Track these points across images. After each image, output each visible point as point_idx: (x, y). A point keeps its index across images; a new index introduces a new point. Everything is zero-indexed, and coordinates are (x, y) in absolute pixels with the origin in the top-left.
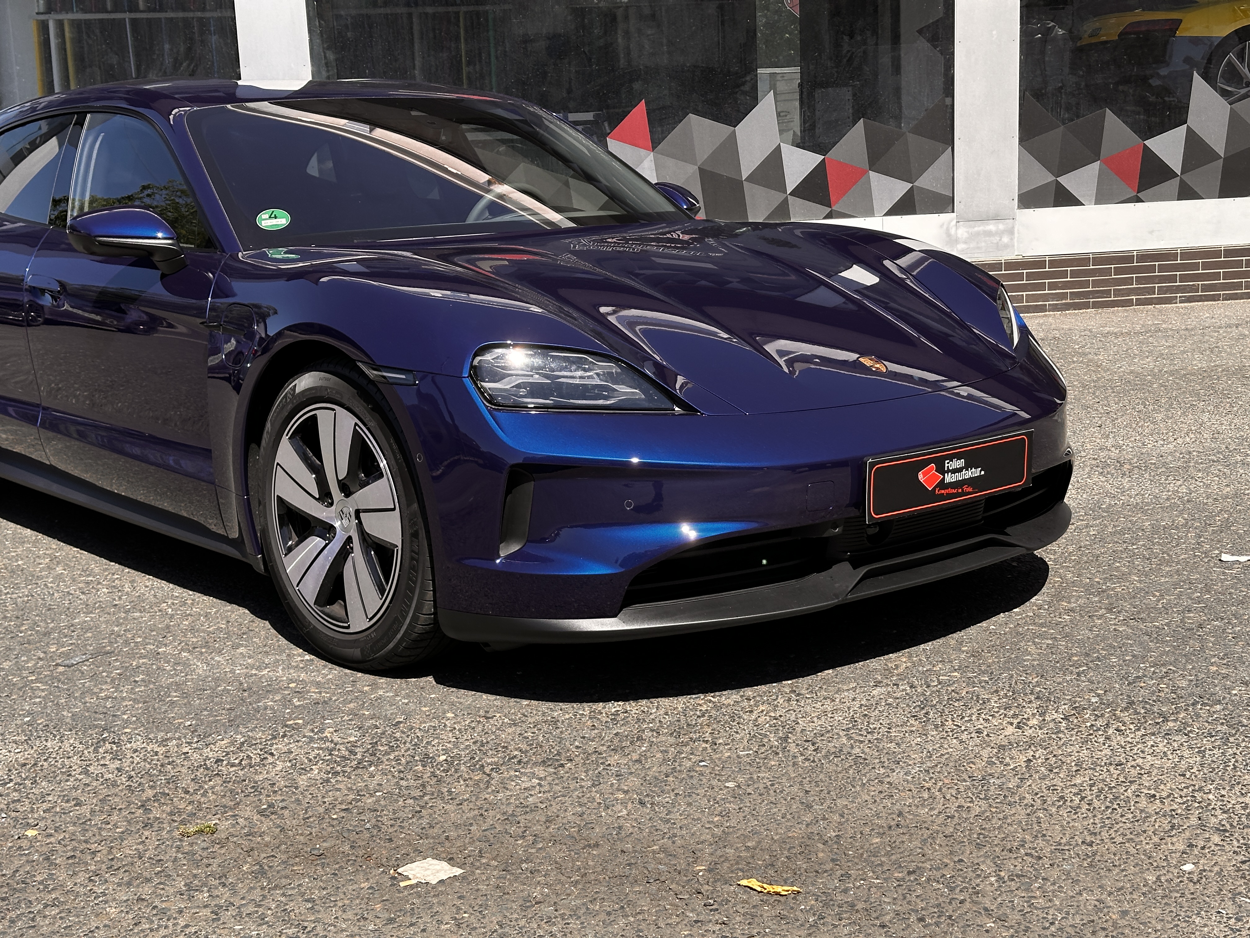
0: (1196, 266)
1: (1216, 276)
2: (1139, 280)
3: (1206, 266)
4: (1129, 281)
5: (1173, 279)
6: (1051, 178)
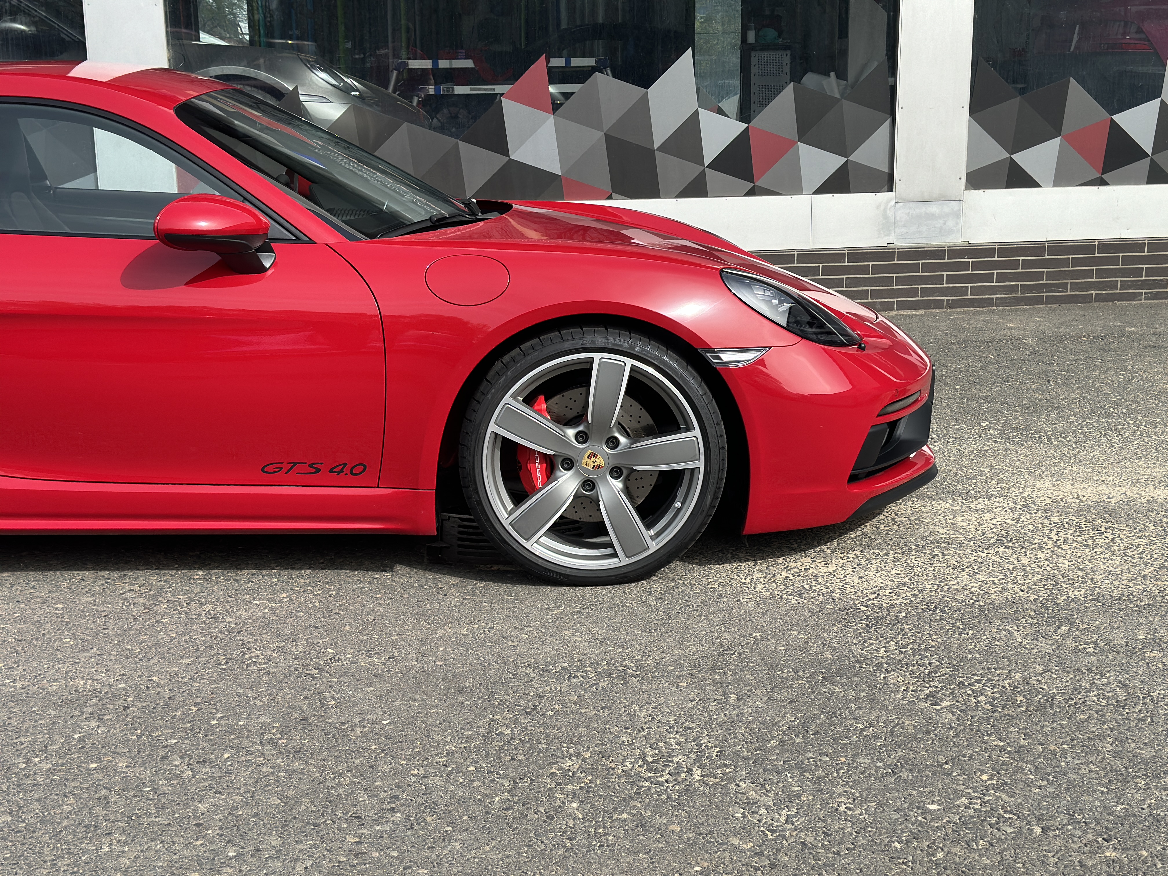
2: (1100, 273)
4: (1088, 274)
5: (1138, 272)
6: (1004, 155)
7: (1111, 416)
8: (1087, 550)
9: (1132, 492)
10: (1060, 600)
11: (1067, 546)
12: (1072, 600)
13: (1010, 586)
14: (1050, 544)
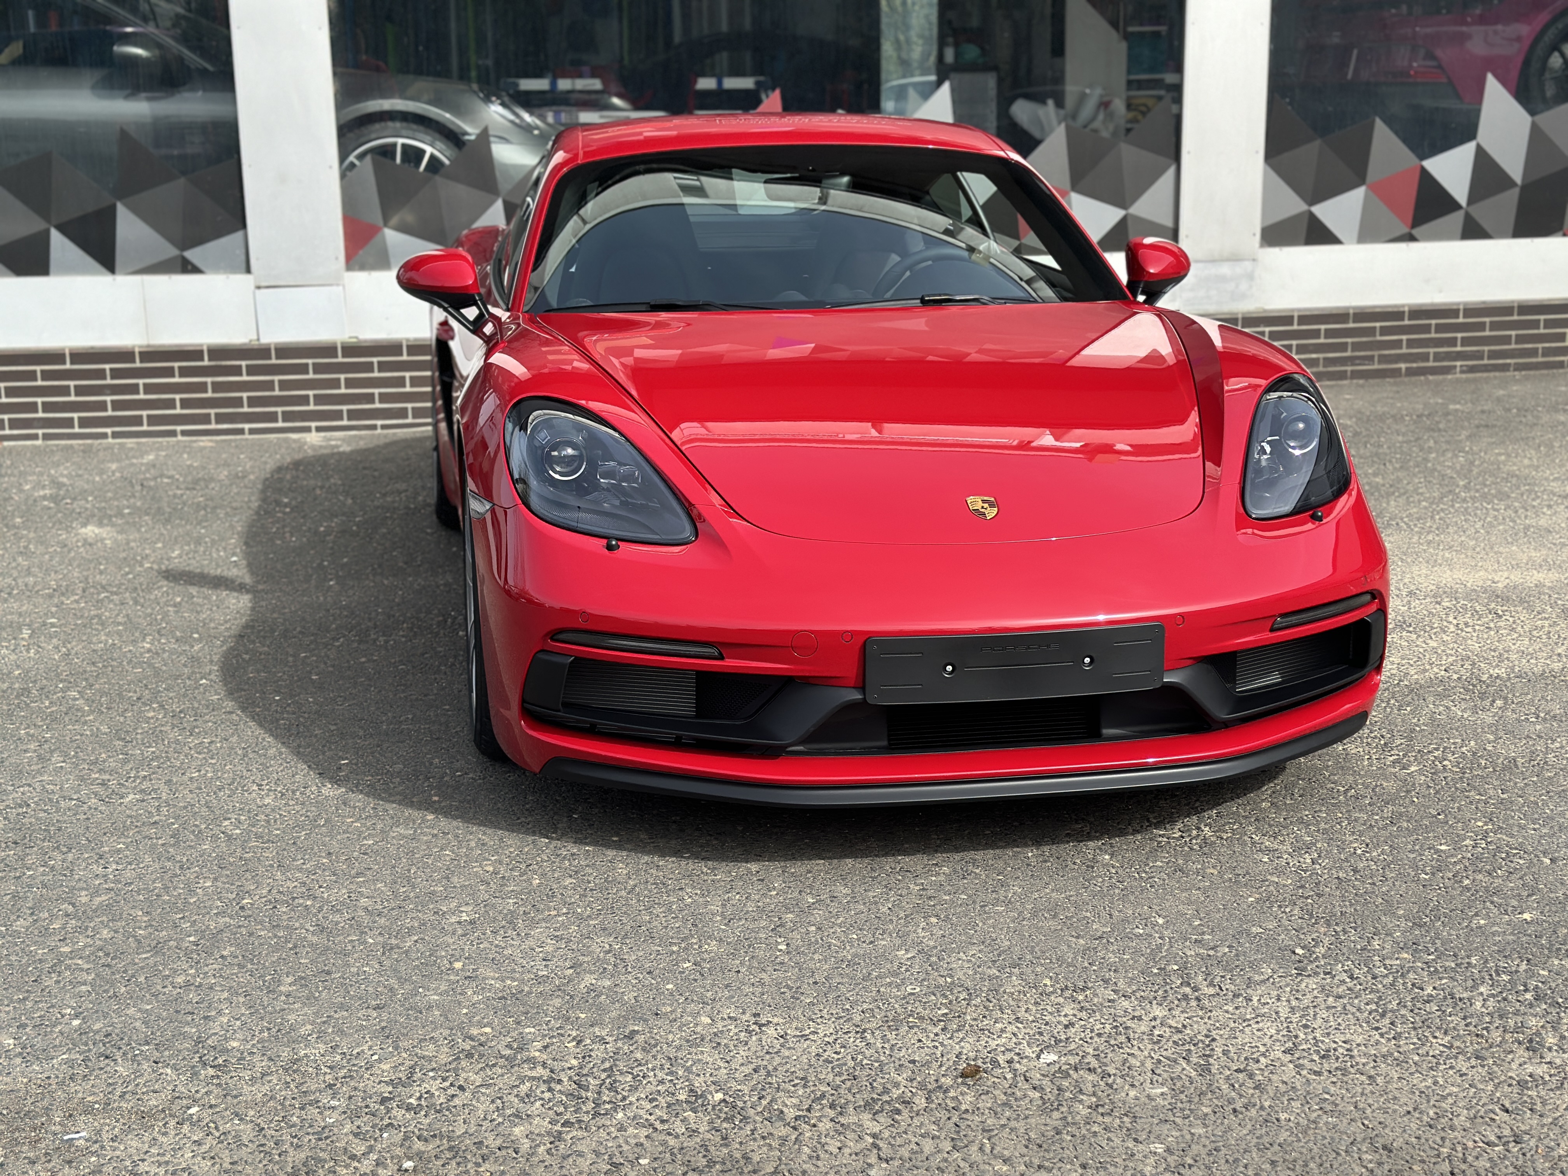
0: (1481, 327)
1: (1507, 340)
2: (1411, 343)
3: (1494, 326)
4: (1398, 344)
5: (1452, 342)
6: (1302, 207)
7: (1464, 500)
8: (1492, 633)
9: (1516, 577)
10: (1485, 677)
11: (1469, 629)
12: (1496, 678)
13: (1428, 667)
14: (1452, 628)
